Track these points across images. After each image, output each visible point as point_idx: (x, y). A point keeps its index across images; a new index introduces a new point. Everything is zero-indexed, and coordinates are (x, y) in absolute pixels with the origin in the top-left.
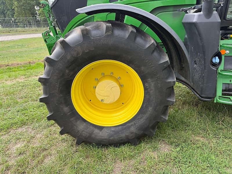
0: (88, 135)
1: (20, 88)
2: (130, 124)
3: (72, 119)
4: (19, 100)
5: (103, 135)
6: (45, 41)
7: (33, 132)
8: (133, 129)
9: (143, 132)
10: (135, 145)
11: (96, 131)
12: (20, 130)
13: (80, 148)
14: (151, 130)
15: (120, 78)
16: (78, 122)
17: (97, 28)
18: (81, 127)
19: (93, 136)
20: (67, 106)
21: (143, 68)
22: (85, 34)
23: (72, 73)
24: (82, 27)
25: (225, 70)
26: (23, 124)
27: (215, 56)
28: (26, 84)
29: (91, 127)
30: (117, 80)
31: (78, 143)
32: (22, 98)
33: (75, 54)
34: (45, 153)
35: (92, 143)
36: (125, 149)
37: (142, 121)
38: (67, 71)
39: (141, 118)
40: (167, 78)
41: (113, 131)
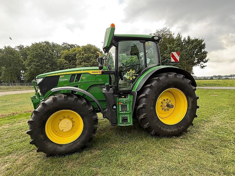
0: (54, 150)
1: (6, 132)
2: (77, 141)
3: (45, 142)
4: (5, 140)
5: (62, 149)
6: (32, 101)
7: (17, 157)
8: (78, 143)
9: (83, 144)
10: (80, 152)
11: (59, 147)
12: (7, 157)
13: (49, 159)
14: (88, 143)
15: (73, 118)
16: (48, 143)
17: (60, 97)
18: (50, 146)
19: (57, 150)
20: (42, 135)
21: (81, 113)
22: (54, 99)
23: (47, 117)
24: (53, 96)
25: (122, 111)
26: (9, 153)
27: (114, 106)
28: (11, 129)
29: (56, 146)
30: (71, 119)
31: (47, 156)
32: (7, 138)
33: (49, 108)
34: (25, 166)
35: (56, 155)
36: (75, 156)
37: (83, 138)
38: (44, 116)
39: (82, 137)
40: (93, 116)
41: (68, 146)
